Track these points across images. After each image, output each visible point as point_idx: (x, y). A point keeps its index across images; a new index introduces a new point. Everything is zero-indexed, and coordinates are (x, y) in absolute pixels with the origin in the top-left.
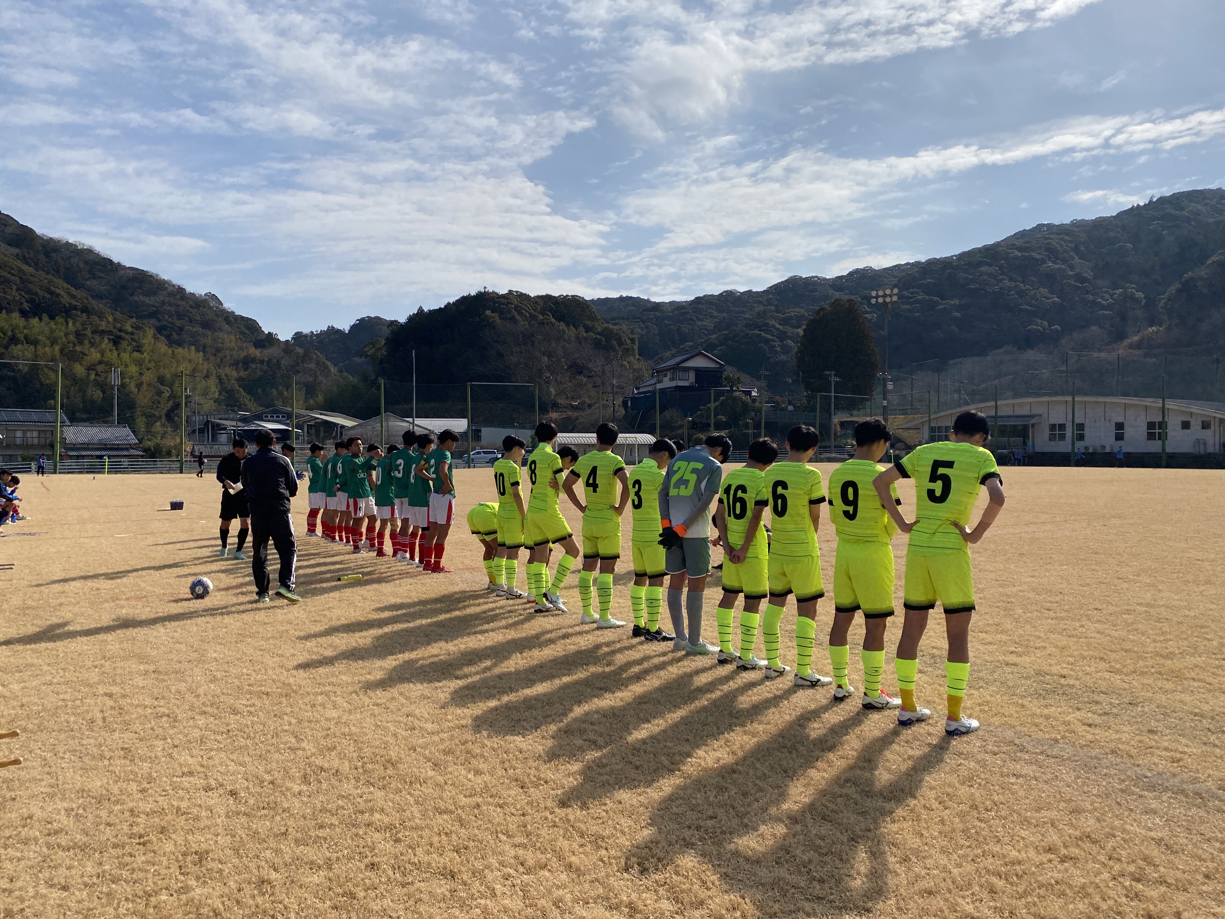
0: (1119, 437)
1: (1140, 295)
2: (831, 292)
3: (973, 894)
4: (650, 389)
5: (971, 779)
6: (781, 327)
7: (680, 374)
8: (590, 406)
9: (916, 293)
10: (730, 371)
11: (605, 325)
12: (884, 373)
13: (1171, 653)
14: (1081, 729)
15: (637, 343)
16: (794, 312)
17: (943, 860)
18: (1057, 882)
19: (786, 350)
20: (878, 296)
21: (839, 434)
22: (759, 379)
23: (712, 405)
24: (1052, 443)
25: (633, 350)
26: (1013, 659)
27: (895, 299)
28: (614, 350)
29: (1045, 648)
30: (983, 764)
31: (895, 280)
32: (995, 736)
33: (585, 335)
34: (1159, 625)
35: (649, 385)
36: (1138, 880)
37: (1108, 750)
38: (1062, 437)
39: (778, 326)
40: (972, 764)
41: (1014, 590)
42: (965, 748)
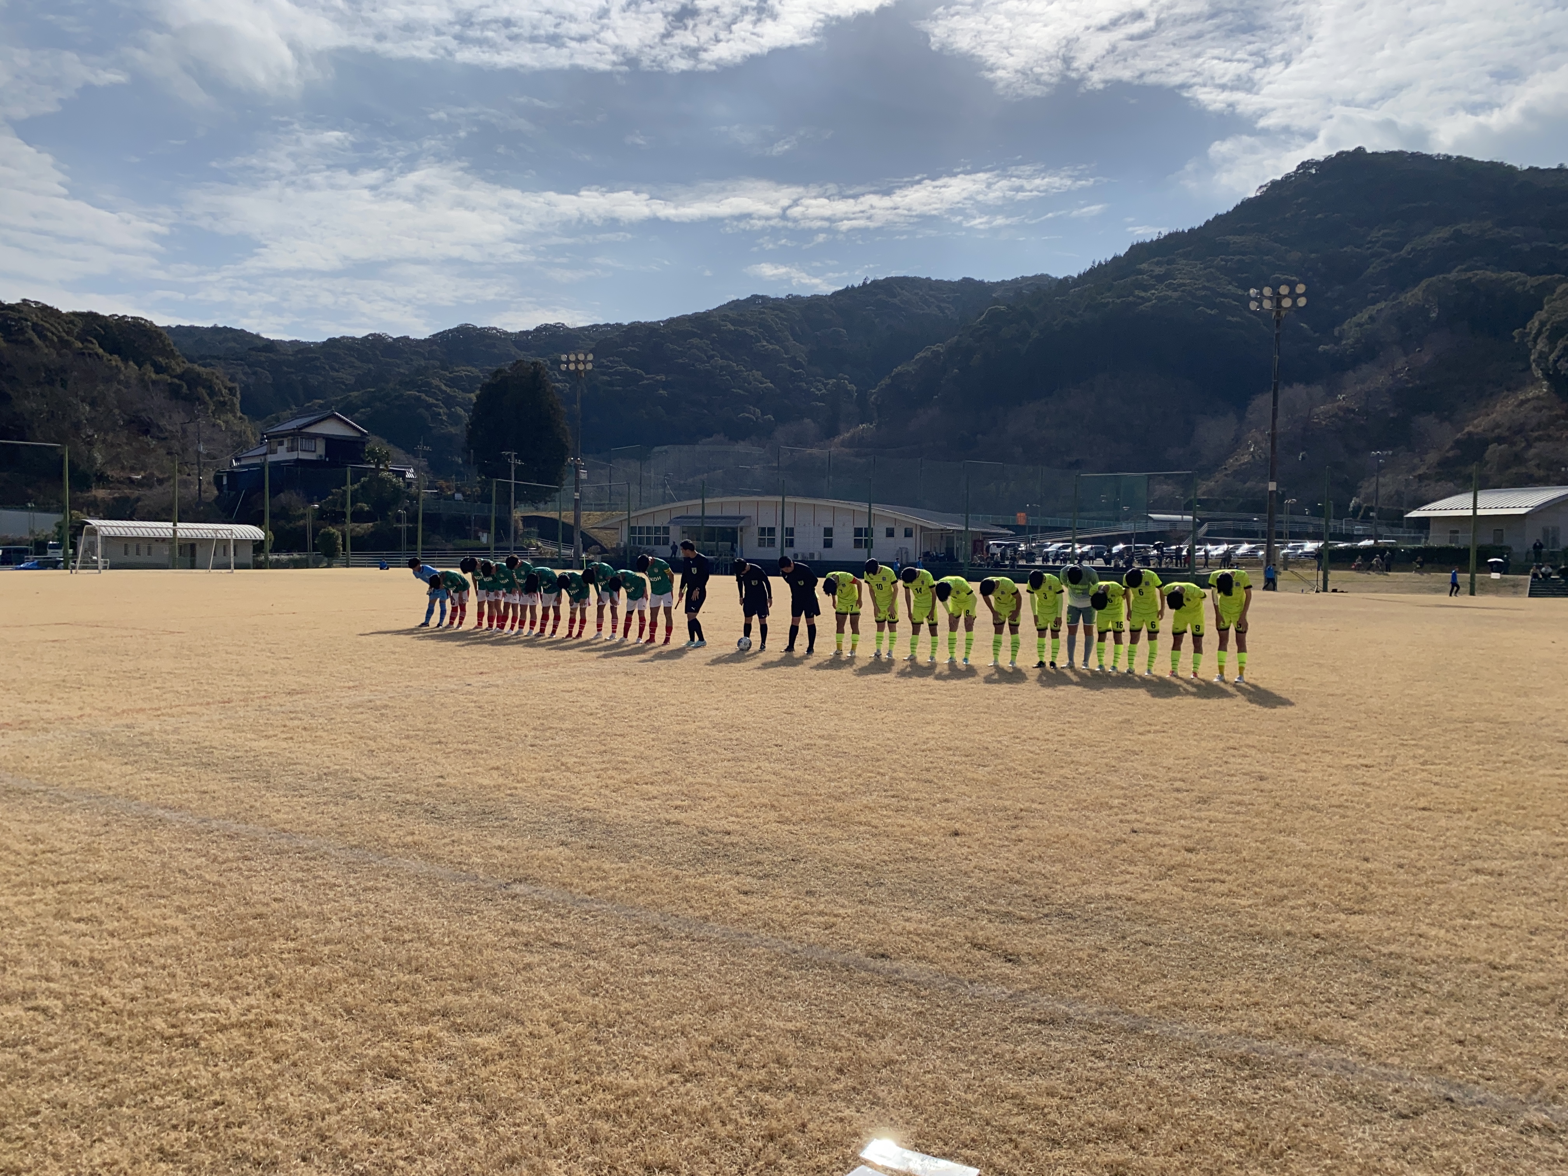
0: (828, 544)
1: (852, 387)
2: (514, 350)
3: (568, 1151)
4: (257, 461)
5: (598, 985)
6: (448, 390)
7: (305, 444)
8: (160, 482)
9: (616, 362)
10: (376, 444)
11: (188, 365)
12: (576, 458)
13: (844, 793)
14: (735, 899)
15: (239, 396)
16: (464, 370)
17: (541, 1108)
18: (674, 1112)
19: (455, 419)
20: (571, 361)
21: (521, 532)
22: (416, 456)
23: (349, 488)
24: (761, 549)
25: (233, 404)
26: (676, 815)
27: (589, 366)
28: (203, 403)
29: (714, 798)
30: (615, 962)
31: (593, 345)
32: (637, 922)
33: (154, 376)
34: (837, 760)
35: (254, 456)
36: (765, 1090)
37: (759, 924)
38: (772, 543)
39: (443, 387)
40: (603, 964)
41: (693, 727)
42: (598, 943)
